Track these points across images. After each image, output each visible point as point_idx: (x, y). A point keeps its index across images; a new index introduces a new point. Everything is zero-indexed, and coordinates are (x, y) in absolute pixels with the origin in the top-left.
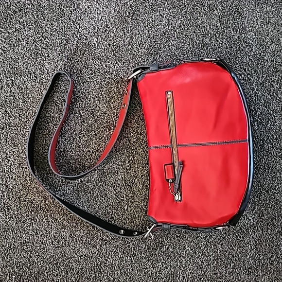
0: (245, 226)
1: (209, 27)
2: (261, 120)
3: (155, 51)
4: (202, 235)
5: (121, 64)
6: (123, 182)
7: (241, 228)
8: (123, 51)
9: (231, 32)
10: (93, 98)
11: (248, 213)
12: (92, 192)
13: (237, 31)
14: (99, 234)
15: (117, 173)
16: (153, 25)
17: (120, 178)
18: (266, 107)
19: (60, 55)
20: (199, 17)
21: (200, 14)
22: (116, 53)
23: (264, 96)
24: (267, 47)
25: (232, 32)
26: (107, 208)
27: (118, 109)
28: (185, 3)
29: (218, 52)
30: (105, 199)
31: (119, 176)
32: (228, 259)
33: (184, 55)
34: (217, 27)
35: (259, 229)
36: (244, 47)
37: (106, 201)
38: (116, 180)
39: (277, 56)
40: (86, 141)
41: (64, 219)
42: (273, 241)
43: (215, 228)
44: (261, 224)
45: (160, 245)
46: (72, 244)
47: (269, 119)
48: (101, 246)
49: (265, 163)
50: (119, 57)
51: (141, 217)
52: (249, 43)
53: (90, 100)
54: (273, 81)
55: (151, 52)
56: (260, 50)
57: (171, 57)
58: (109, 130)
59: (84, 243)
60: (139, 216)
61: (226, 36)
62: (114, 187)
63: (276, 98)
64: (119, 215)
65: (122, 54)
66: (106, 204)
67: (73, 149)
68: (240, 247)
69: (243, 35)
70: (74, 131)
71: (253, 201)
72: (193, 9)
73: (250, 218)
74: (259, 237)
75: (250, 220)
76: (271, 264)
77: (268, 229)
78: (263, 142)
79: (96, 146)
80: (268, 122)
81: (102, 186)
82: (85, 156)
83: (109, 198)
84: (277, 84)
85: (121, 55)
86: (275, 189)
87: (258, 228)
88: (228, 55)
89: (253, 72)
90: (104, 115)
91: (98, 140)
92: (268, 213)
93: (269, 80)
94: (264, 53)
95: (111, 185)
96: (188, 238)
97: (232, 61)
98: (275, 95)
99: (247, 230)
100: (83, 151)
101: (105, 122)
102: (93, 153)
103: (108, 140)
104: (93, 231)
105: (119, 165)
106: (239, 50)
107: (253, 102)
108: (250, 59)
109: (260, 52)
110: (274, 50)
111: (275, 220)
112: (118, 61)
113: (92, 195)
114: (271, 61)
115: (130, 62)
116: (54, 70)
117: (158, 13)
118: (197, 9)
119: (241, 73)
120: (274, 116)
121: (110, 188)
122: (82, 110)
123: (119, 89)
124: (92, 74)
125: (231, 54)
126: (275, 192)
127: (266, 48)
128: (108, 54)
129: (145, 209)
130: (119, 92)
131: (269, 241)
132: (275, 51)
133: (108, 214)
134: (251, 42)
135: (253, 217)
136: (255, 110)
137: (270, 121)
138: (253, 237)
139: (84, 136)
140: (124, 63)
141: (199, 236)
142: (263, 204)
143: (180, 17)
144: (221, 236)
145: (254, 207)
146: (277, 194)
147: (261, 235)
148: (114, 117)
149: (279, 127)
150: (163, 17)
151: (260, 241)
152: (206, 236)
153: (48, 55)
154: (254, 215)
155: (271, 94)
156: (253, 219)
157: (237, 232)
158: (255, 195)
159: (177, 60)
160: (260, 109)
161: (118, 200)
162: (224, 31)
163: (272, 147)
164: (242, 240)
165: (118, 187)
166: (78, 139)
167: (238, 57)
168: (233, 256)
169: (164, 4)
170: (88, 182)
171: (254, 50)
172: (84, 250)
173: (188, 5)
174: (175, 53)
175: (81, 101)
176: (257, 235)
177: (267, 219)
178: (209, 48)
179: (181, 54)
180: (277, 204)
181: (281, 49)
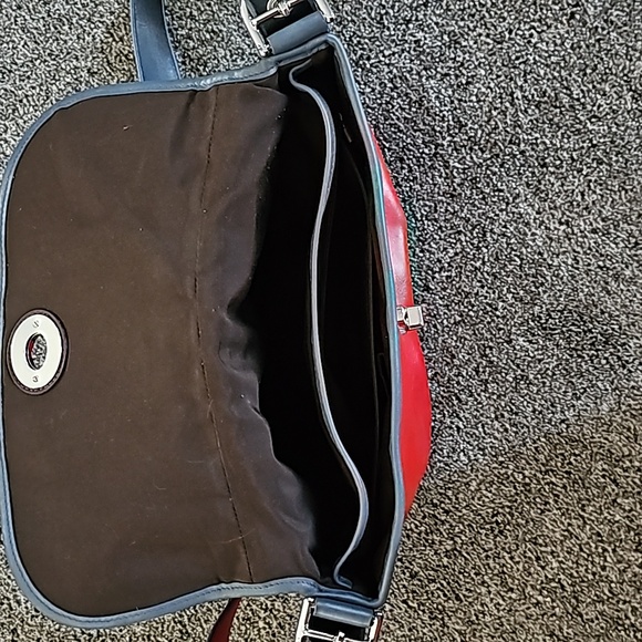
32: (424, 517)
33: (28, 78)
35: (463, 397)
44: (458, 383)
68: (439, 472)
74: (475, 416)
76: (546, 472)
77: (485, 382)
86: (441, 269)
87: (458, 398)
89: (216, 8)
92: (463, 340)
104: (58, 630)
111: (491, 348)
119: (185, 31)
126: (447, 277)
131: (506, 414)
138: (457, 426)
142: (435, 326)
168: (435, 505)
176: (467, 416)
177: (469, 360)
178: (74, 21)
179: (20, 80)
180: (473, 306)
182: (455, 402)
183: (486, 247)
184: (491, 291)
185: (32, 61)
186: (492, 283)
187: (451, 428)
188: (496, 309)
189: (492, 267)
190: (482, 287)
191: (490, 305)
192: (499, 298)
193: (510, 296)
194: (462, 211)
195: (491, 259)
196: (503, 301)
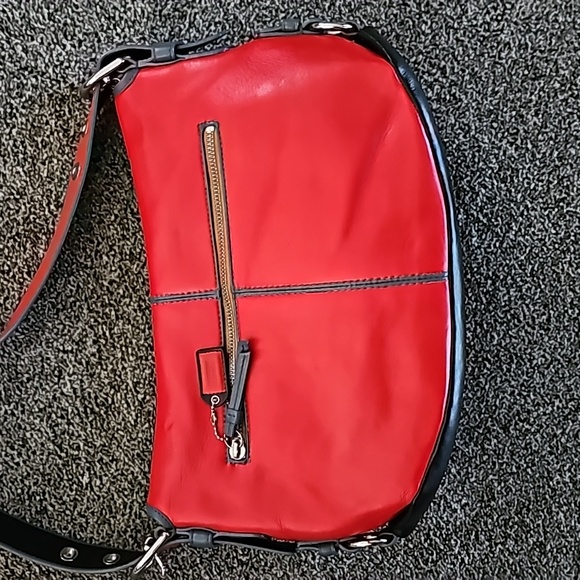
0: (441, 529)
2: (489, 220)
3: (175, 10)
4: (314, 558)
5: (74, 46)
6: (78, 403)
7: (428, 535)
8: (77, 7)
11: (449, 491)
15: (59, 378)
17: (67, 390)
18: (504, 181)
22: (56, 11)
23: (499, 148)
24: (508, 6)
26: (27, 483)
27: (62, 179)
29: (365, 16)
30: (20, 455)
31: (65, 384)
33: (265, 23)
35: (482, 538)
37: (24, 462)
38: (54, 398)
39: (536, 33)
42: (522, 570)
43: (346, 545)
44: (486, 523)
47: (511, 215)
49: (500, 344)
50: (65, 24)
51: (131, 508)
54: (525, 106)
55: (165, 12)
56: (488, 12)
57: (224, 28)
58: (34, 244)
60: (125, 504)
62: (49, 417)
63: (533, 155)
64: (64, 503)
65: (76, 17)
66: (24, 469)
71: (463, 455)
73: (454, 506)
74: (482, 560)
75: (455, 511)
77: (507, 536)
78: (494, 283)
80: (508, 224)
81: (13, 414)
83: (34, 453)
84: (537, 115)
85: (72, 19)
86: (526, 420)
87: (477, 536)
88: (395, 26)
89: (467, 78)
90: (17, 200)
92: (508, 490)
93: (513, 101)
94: (499, 22)
95: (40, 410)
96: (272, 567)
97: (406, 45)
98: (530, 146)
99: (446, 540)
101: (19, 218)
103: (29, 274)
105: (65, 352)
106: (427, 12)
107: (468, 167)
108: (457, 40)
109: (488, 18)
110: (527, 15)
111: (528, 510)
112: (61, 35)
114: (520, 45)
115: (99, 41)
119: (431, 79)
120: (527, 206)
121: (37, 421)
123: (66, 122)
125: (402, 23)
126: (527, 429)
127: (506, 8)
128: (32, 14)
129: (144, 482)
130: (66, 131)
131: (509, 572)
132: (530, 17)
133: (30, 498)
135: (464, 501)
136: (472, 189)
137: (516, 221)
138: (463, 559)
140: (80, 42)
141: (306, 562)
142: (494, 463)
144: (371, 560)
145: (467, 473)
146: (534, 434)
147: (487, 556)
148: (48, 204)
149: (540, 240)
151: (485, 573)
152: (327, 561)
154: (468, 496)
155: (519, 142)
156: (463, 507)
157: (415, 546)
158: (471, 439)
159: (243, 37)
160: (485, 187)
161: (60, 457)
163: (521, 298)
164: (431, 571)
165: (62, 417)
167: (423, 33)
171: (470, 13)
174: (236, 18)
176: (476, 555)
177: (505, 509)
178: (337, 4)
179: (255, 19)
180: (534, 465)
181: (548, 14)
182: (473, 537)
183: (573, 422)
184: (555, 461)
185: (276, 11)
186: (560, 455)
187: (456, 558)
188: (552, 479)
189: (568, 441)
190: (551, 453)
191: (549, 472)
192: (559, 470)
193: (568, 474)
194: (570, 380)
195: (571, 434)
196: (560, 475)
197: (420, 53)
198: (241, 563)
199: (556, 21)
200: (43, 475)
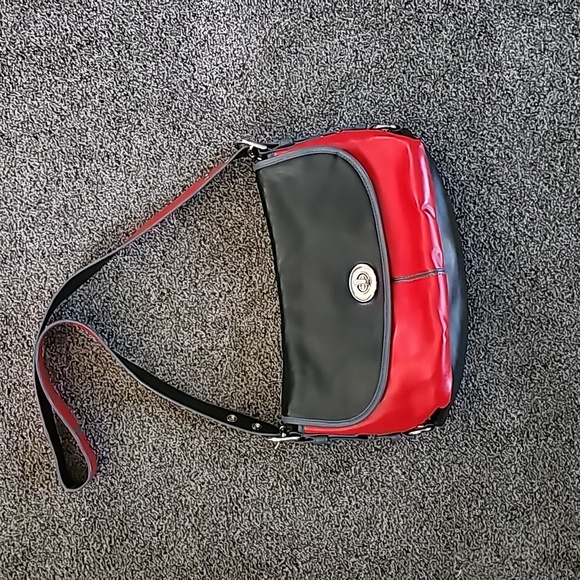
0: (504, 430)
1: (431, 63)
2: (532, 233)
3: (331, 110)
4: (422, 447)
6: (276, 350)
7: (496, 434)
8: (272, 111)
9: (473, 71)
10: (219, 197)
11: (509, 406)
12: (219, 367)
13: (485, 67)
14: (234, 444)
15: (265, 334)
16: (327, 62)
17: (270, 342)
18: (541, 208)
19: (159, 121)
20: (412, 45)
21: (414, 38)
22: (260, 114)
23: (538, 187)
24: (542, 97)
25: (476, 71)
26: (247, 397)
28: (385, 20)
30: (242, 381)
31: (268, 338)
32: (472, 491)
34: (446, 62)
35: (531, 436)
36: (498, 97)
37: (245, 385)
38: (262, 346)
39: (560, 113)
40: (209, 275)
41: (171, 416)
42: (558, 458)
44: (534, 427)
45: (345, 465)
46: (185, 462)
47: (546, 230)
48: (236, 467)
49: (541, 312)
50: (266, 122)
52: (507, 90)
53: (213, 202)
54: (555, 160)
55: (325, 112)
56: (529, 101)
57: (361, 119)
58: (250, 255)
59: (207, 461)
61: (464, 78)
62: (259, 358)
63: (561, 191)
64: (269, 410)
65: (272, 117)
66: (245, 390)
67: (185, 290)
68: (495, 469)
69: (496, 75)
70: (187, 258)
71: (518, 383)
72: (401, 29)
73: (513, 415)
74: (532, 451)
75: (513, 419)
76: (554, 501)
77: (548, 436)
78: (536, 273)
79: (226, 284)
80: (545, 235)
81: (238, 356)
82: (207, 303)
83: (251, 379)
84: (562, 165)
85: (270, 119)
86: (559, 361)
87: (528, 435)
88: (468, 113)
89: (516, 143)
90: (239, 228)
91: (229, 273)
92: (548, 405)
93: (546, 157)
94: (536, 107)
95: (254, 354)
96: (396, 452)
97: (476, 125)
98: (558, 185)
99: (507, 437)
100: (204, 294)
101: (241, 239)
102: (220, 296)
103: (247, 272)
104: (222, 439)
105: (268, 319)
106: (489, 103)
107: (517, 200)
108: (509, 120)
109: (529, 106)
111: (562, 419)
112: (263, 129)
113: (219, 372)
114: (550, 122)
116: (150, 149)
117: (336, 40)
118: (408, 29)
119: (492, 145)
120: (556, 224)
121: (253, 360)
122: (201, 219)
124: (218, 154)
125: (473, 110)
126: (560, 367)
127: (540, 98)
128: (247, 117)
131: (549, 458)
132: (556, 103)
133: (249, 407)
134: (510, 87)
135: (519, 413)
136: (520, 214)
137: (550, 234)
138: (519, 450)
139: (204, 266)
140: (275, 132)
141: (417, 449)
142: (538, 388)
143: (378, 45)
145: (521, 395)
146: (565, 370)
147: (535, 448)
148: (257, 230)
149: (566, 245)
150: (346, 47)
151: (534, 458)
152: (430, 450)
153: (140, 122)
154: (522, 410)
155: (551, 183)
156: (518, 417)
157: (488, 441)
158: (523, 373)
160: (529, 212)
161: (267, 383)
162: (460, 69)
163: (555, 282)
164: (498, 457)
165: (267, 358)
166: (194, 271)
167: (487, 116)
168: (483, 487)
169: (348, 23)
170: (212, 350)
171: (517, 102)
172: (206, 473)
173: (392, 22)
174: (368, 113)
175: (200, 204)
176: (528, 447)
177: (546, 418)
180: (565, 390)
181: (568, 100)
182: (525, 436)
187: (515, 448)
197: (485, 129)
198: (376, 449)
199: (574, 105)
200: (257, 393)
